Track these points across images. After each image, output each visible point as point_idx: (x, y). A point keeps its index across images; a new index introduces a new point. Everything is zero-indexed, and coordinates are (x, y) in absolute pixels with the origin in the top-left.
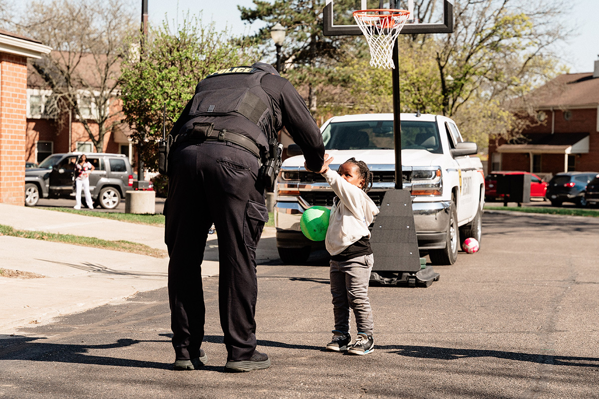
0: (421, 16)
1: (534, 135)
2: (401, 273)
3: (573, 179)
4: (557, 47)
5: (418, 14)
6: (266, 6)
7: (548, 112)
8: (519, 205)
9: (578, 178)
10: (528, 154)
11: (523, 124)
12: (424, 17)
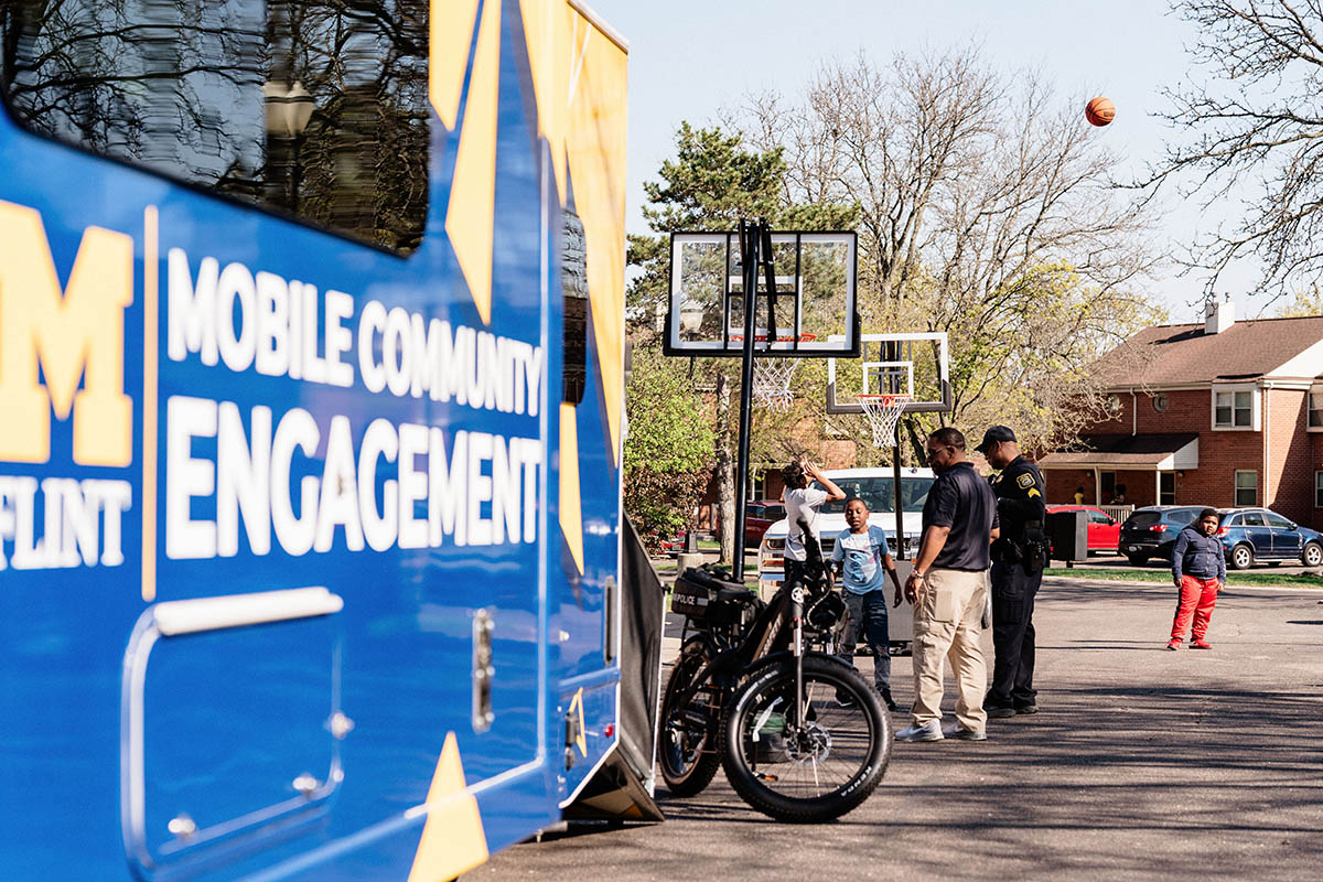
0: (898, 237)
1: (1101, 437)
2: (905, 642)
3: (1164, 519)
4: (1137, 285)
5: (893, 234)
6: (647, 245)
7: (1125, 397)
8: (1070, 565)
9: (1173, 515)
10: (1092, 471)
11: (1079, 420)
12: (903, 238)
